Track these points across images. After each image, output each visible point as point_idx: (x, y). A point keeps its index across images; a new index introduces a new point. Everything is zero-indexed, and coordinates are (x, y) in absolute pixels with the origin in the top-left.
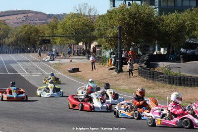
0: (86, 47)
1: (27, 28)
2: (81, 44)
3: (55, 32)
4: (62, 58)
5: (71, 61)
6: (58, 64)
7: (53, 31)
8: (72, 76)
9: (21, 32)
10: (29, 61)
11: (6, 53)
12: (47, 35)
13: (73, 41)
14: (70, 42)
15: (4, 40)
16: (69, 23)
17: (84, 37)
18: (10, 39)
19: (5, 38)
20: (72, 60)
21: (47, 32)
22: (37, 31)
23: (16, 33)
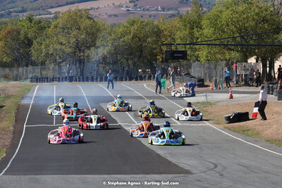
0: (264, 67)
1: (136, 27)
2: (252, 60)
3: (197, 34)
4: (212, 91)
5: (231, 97)
6: (203, 103)
7: (191, 34)
8: (234, 131)
9: (123, 35)
10: (140, 98)
11: (92, 80)
12: (178, 41)
13: (235, 55)
14: (228, 57)
15: (87, 52)
16: (226, 15)
17: (259, 46)
18: (99, 50)
19: (89, 48)
20: (234, 95)
21: (180, 35)
22: (158, 33)
23: (113, 36)
